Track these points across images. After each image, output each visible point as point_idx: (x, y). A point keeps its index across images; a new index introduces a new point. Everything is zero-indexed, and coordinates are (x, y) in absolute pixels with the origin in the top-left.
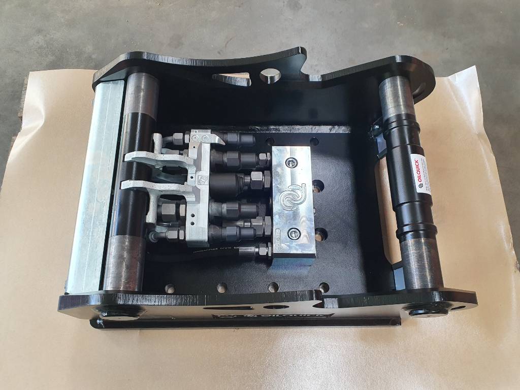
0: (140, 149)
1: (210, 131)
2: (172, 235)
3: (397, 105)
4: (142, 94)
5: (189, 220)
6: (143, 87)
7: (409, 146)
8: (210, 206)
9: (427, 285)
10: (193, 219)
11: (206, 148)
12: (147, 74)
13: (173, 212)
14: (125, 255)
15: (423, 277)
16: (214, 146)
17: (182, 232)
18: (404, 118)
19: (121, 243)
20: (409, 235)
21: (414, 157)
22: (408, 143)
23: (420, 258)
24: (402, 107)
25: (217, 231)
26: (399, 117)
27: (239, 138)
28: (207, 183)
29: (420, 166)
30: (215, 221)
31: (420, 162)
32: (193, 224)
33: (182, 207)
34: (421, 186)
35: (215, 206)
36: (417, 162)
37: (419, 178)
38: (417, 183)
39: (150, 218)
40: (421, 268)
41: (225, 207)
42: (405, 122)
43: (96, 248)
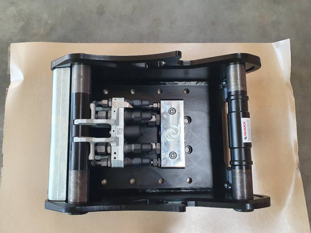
0: (83, 118)
1: (123, 99)
2: (104, 164)
3: (236, 85)
4: (81, 79)
5: (113, 156)
6: (82, 74)
7: (241, 113)
8: (125, 147)
9: (244, 197)
10: (115, 156)
11: (122, 111)
12: (84, 65)
13: (104, 151)
14: (79, 181)
15: (242, 192)
16: (126, 109)
17: (109, 162)
18: (240, 94)
19: (76, 174)
20: (237, 167)
21: (243, 120)
22: (241, 110)
23: (242, 181)
24: (239, 86)
25: (129, 161)
26: (237, 92)
27: (140, 103)
28: (123, 133)
29: (246, 126)
30: (128, 155)
31: (246, 123)
32: (115, 158)
33: (109, 148)
34: (246, 138)
35: (127, 147)
36: (244, 123)
37: (245, 133)
38: (243, 137)
39: (91, 157)
40: (242, 187)
41: (133, 147)
42: (240, 97)
43: (62, 175)
